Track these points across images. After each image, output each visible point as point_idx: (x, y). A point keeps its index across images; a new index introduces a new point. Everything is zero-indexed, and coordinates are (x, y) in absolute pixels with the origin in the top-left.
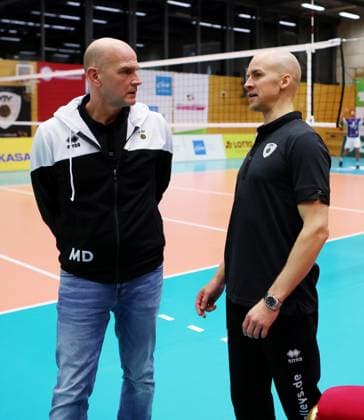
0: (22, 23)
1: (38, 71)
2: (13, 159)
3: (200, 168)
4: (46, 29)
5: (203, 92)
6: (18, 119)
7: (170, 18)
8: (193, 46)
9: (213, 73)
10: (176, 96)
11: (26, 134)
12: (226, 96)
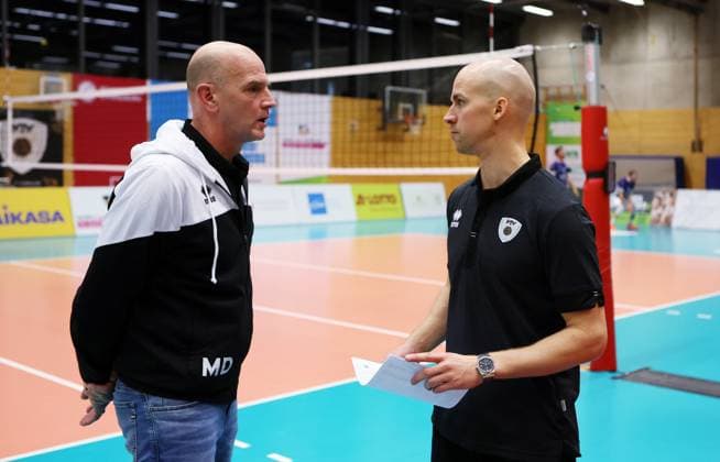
0: (48, 14)
1: (75, 88)
2: (35, 220)
3: (317, 234)
4: (87, 25)
5: (321, 123)
6: (44, 160)
7: (274, 12)
8: (307, 53)
9: (336, 94)
10: (281, 128)
11: (55, 182)
12: (357, 128)
